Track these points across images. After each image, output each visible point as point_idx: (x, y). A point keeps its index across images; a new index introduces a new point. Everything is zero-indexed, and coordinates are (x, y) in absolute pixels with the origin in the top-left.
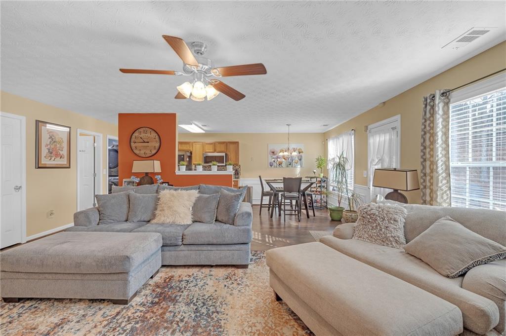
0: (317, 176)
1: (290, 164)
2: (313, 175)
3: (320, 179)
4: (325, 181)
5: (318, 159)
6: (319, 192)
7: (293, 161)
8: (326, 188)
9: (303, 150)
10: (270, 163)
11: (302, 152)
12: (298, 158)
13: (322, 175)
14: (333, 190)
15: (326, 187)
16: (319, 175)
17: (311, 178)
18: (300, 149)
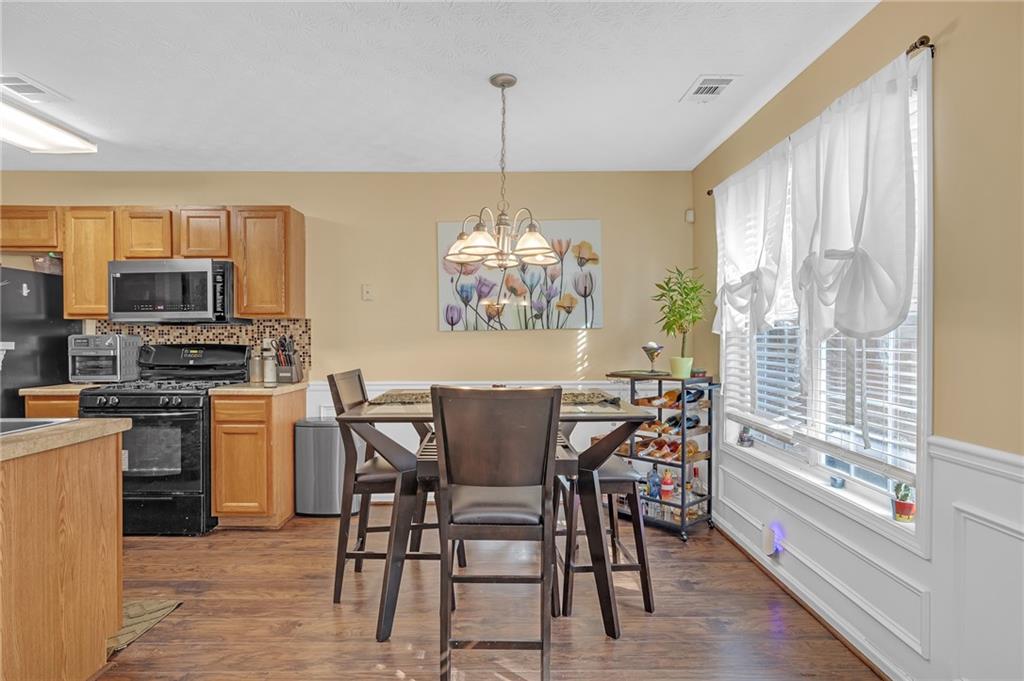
0: (660, 366)
1: (539, 316)
2: (642, 365)
3: (678, 386)
4: (701, 393)
5: (665, 288)
6: (674, 446)
7: (555, 301)
8: (708, 430)
9: (597, 250)
10: (449, 309)
11: (595, 260)
12: (576, 286)
13: (685, 368)
14: (742, 440)
15: (704, 423)
16: (673, 364)
17: (635, 379)
18: (580, 247)
